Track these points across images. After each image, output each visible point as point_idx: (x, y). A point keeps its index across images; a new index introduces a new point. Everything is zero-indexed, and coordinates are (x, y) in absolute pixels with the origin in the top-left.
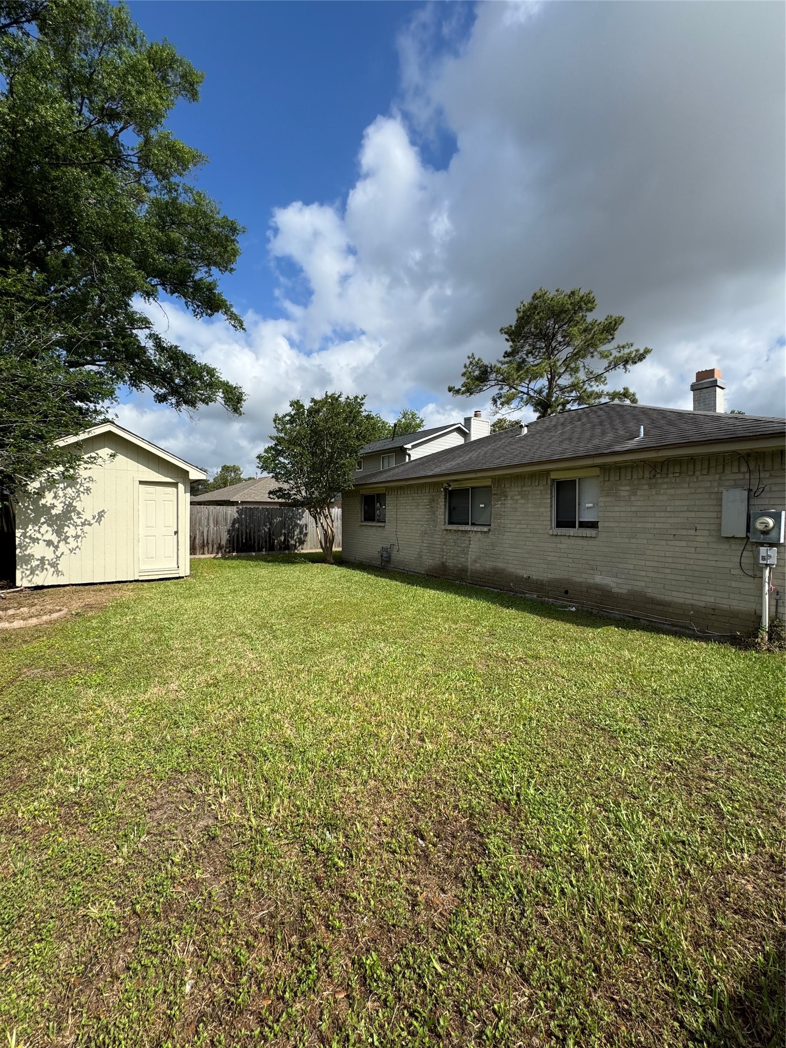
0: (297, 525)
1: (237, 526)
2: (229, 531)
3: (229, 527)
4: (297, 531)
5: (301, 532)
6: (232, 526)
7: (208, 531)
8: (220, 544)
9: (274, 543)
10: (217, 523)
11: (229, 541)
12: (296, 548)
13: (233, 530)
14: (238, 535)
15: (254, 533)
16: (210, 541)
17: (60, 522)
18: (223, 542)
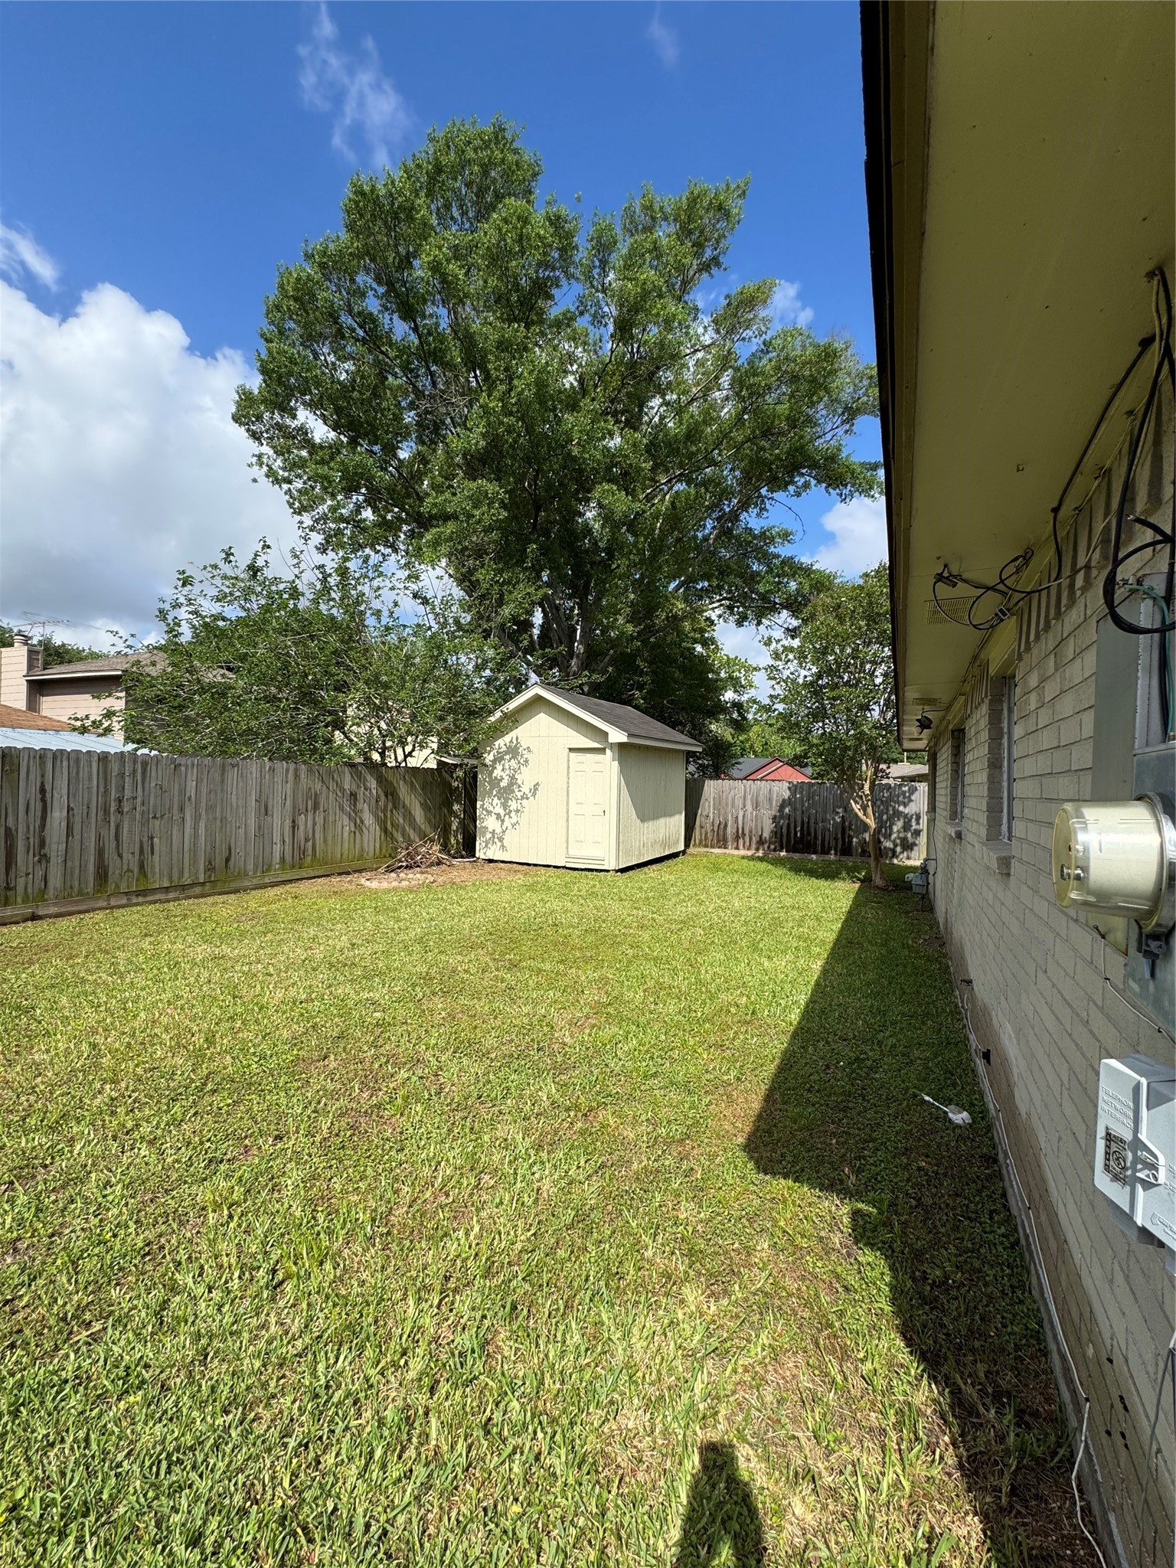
0: (898, 814)
1: (787, 810)
2: (774, 818)
3: (774, 812)
4: (898, 825)
5: (906, 827)
6: (779, 811)
7: (744, 816)
8: (761, 837)
9: (851, 842)
10: (756, 805)
11: (774, 833)
12: (894, 855)
13: (782, 817)
14: (789, 826)
15: (816, 823)
16: (747, 832)
17: (506, 794)
18: (766, 835)
